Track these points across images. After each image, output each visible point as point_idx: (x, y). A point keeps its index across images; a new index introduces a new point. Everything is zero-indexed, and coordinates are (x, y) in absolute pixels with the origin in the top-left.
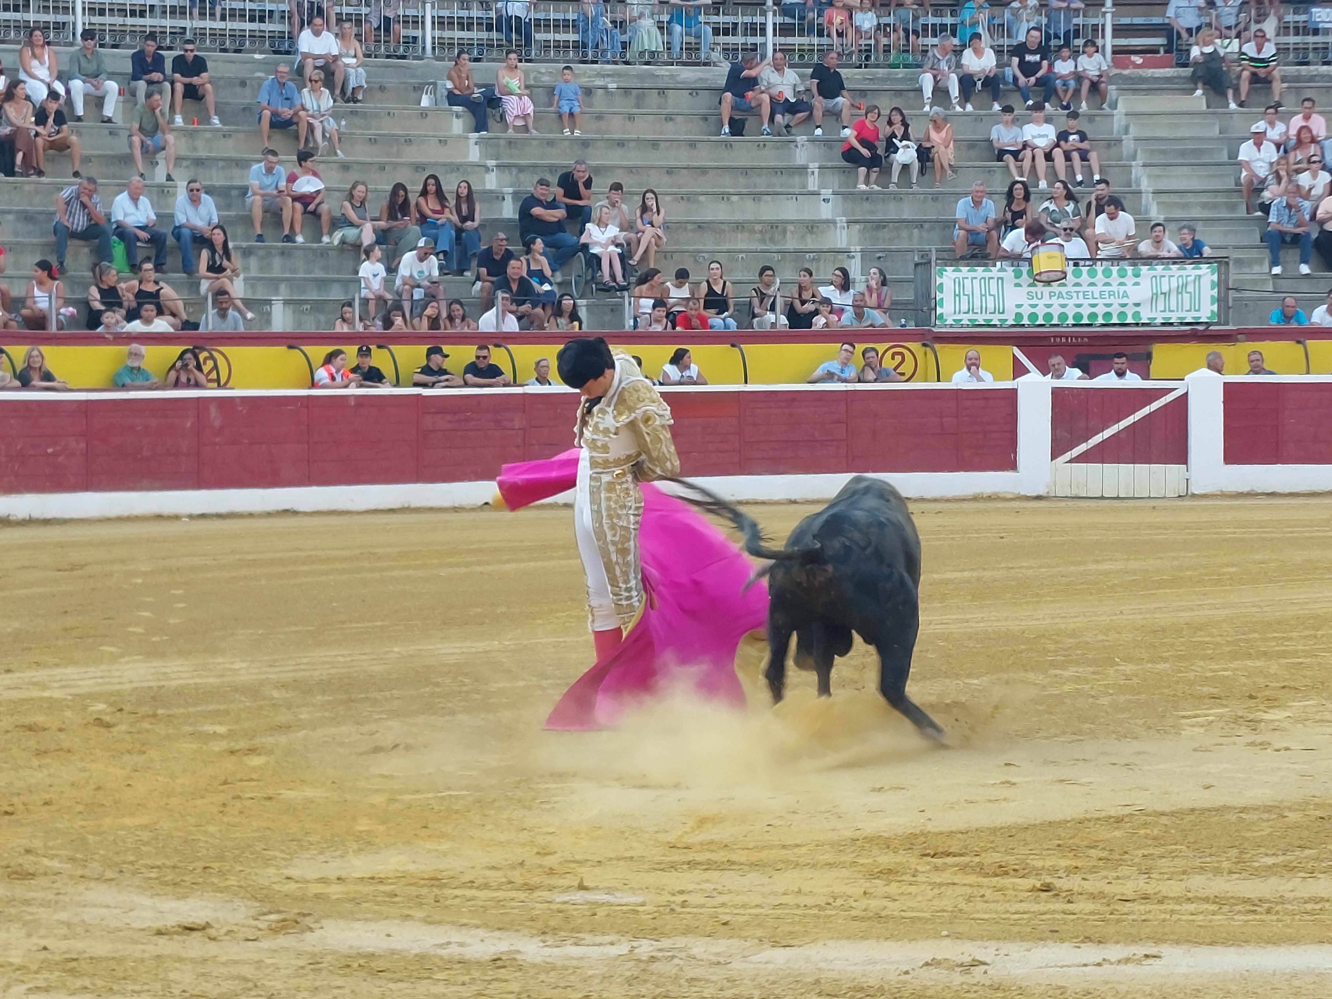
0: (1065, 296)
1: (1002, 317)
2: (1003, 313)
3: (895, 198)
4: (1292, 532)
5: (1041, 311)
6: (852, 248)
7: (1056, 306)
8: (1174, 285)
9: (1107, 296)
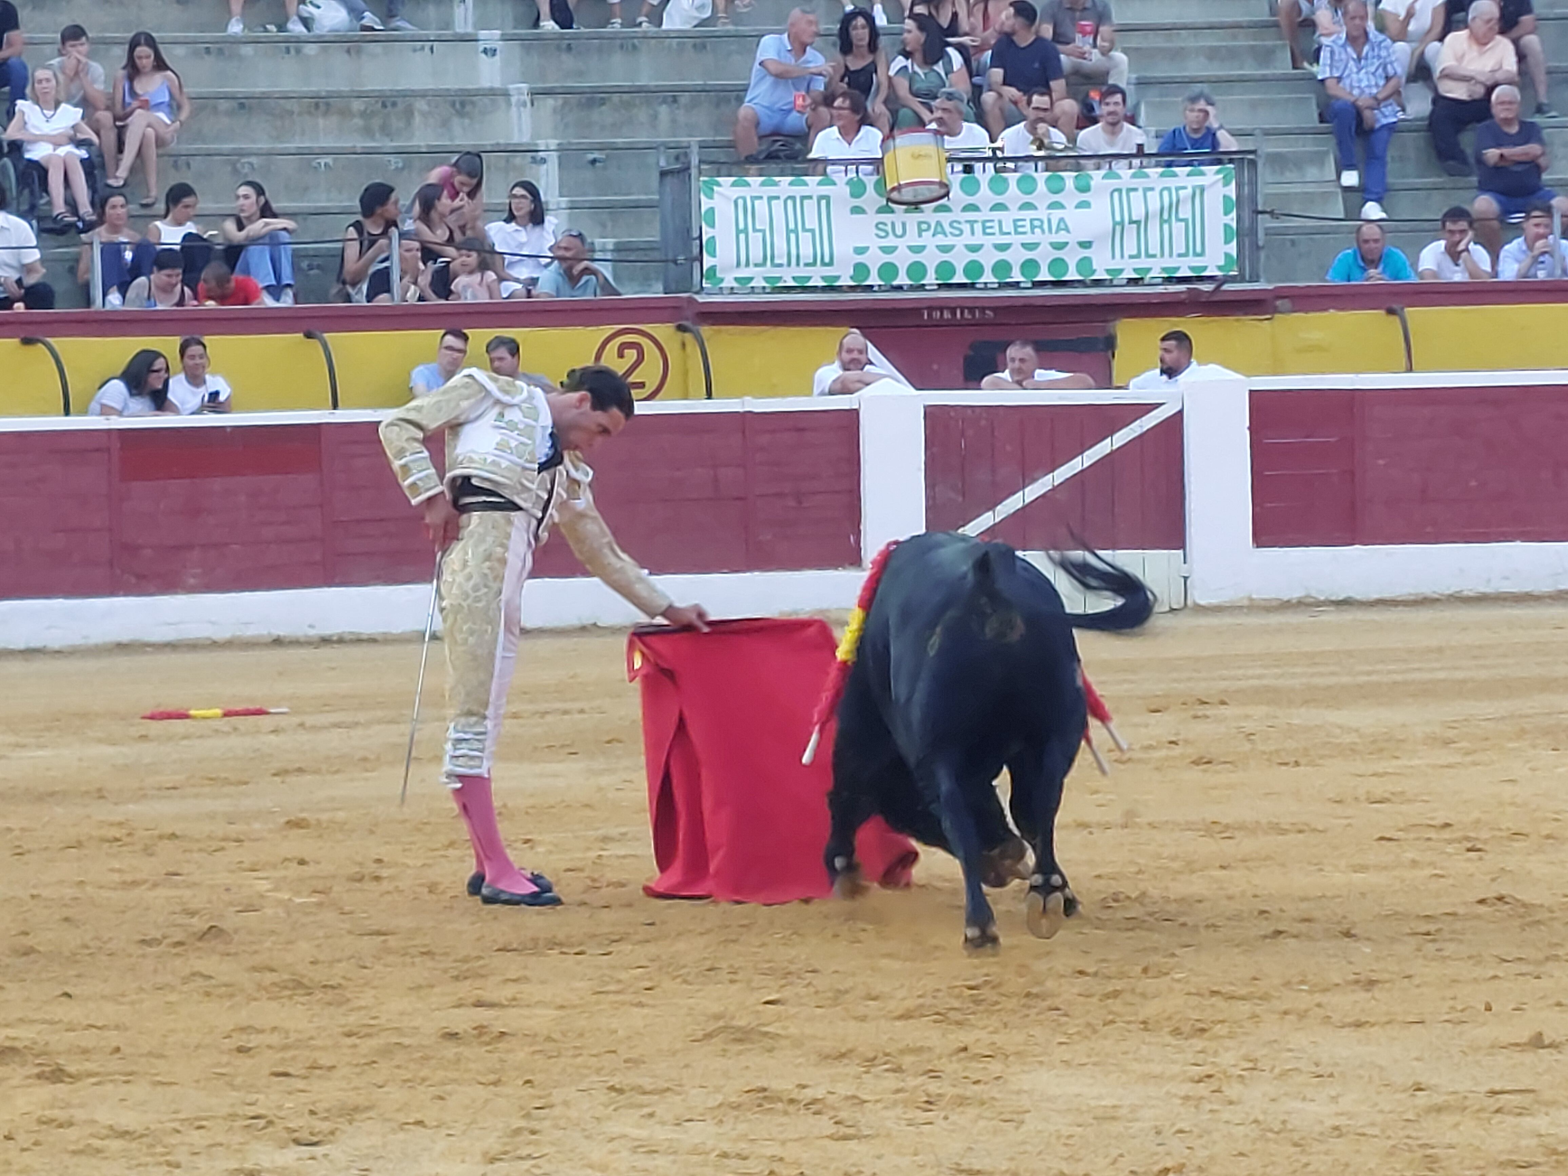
0: (948, 229)
1: (829, 271)
2: (831, 263)
3: (622, 47)
4: (1369, 673)
5: (903, 259)
6: (541, 144)
7: (931, 249)
8: (1154, 205)
9: (1028, 228)
